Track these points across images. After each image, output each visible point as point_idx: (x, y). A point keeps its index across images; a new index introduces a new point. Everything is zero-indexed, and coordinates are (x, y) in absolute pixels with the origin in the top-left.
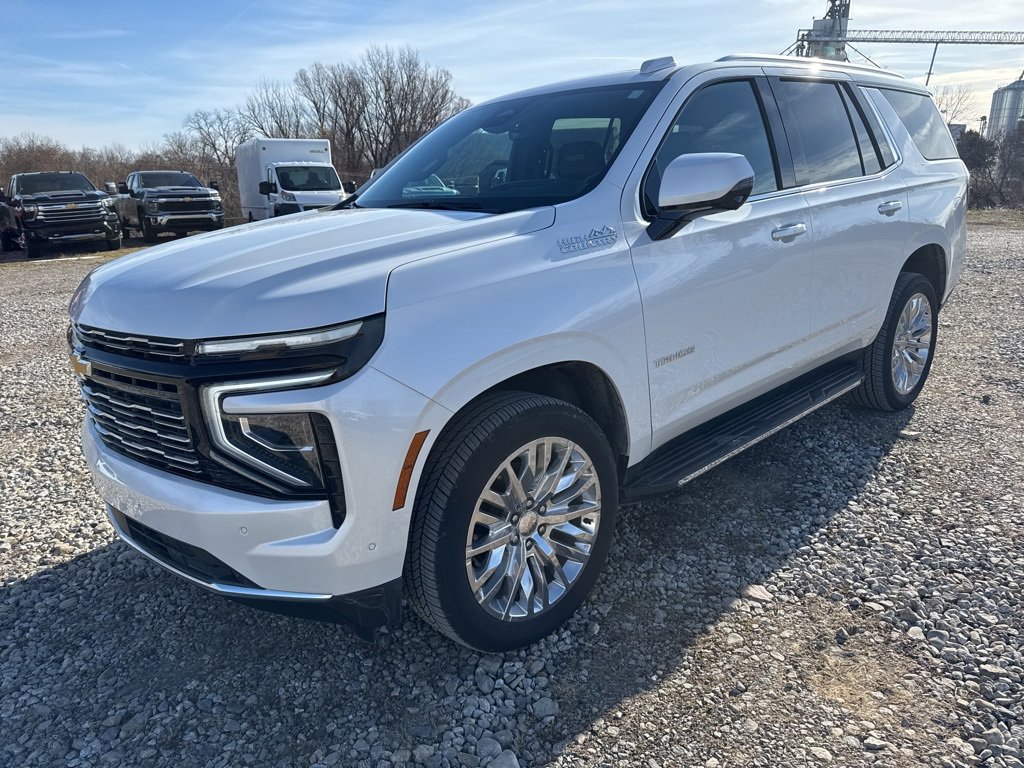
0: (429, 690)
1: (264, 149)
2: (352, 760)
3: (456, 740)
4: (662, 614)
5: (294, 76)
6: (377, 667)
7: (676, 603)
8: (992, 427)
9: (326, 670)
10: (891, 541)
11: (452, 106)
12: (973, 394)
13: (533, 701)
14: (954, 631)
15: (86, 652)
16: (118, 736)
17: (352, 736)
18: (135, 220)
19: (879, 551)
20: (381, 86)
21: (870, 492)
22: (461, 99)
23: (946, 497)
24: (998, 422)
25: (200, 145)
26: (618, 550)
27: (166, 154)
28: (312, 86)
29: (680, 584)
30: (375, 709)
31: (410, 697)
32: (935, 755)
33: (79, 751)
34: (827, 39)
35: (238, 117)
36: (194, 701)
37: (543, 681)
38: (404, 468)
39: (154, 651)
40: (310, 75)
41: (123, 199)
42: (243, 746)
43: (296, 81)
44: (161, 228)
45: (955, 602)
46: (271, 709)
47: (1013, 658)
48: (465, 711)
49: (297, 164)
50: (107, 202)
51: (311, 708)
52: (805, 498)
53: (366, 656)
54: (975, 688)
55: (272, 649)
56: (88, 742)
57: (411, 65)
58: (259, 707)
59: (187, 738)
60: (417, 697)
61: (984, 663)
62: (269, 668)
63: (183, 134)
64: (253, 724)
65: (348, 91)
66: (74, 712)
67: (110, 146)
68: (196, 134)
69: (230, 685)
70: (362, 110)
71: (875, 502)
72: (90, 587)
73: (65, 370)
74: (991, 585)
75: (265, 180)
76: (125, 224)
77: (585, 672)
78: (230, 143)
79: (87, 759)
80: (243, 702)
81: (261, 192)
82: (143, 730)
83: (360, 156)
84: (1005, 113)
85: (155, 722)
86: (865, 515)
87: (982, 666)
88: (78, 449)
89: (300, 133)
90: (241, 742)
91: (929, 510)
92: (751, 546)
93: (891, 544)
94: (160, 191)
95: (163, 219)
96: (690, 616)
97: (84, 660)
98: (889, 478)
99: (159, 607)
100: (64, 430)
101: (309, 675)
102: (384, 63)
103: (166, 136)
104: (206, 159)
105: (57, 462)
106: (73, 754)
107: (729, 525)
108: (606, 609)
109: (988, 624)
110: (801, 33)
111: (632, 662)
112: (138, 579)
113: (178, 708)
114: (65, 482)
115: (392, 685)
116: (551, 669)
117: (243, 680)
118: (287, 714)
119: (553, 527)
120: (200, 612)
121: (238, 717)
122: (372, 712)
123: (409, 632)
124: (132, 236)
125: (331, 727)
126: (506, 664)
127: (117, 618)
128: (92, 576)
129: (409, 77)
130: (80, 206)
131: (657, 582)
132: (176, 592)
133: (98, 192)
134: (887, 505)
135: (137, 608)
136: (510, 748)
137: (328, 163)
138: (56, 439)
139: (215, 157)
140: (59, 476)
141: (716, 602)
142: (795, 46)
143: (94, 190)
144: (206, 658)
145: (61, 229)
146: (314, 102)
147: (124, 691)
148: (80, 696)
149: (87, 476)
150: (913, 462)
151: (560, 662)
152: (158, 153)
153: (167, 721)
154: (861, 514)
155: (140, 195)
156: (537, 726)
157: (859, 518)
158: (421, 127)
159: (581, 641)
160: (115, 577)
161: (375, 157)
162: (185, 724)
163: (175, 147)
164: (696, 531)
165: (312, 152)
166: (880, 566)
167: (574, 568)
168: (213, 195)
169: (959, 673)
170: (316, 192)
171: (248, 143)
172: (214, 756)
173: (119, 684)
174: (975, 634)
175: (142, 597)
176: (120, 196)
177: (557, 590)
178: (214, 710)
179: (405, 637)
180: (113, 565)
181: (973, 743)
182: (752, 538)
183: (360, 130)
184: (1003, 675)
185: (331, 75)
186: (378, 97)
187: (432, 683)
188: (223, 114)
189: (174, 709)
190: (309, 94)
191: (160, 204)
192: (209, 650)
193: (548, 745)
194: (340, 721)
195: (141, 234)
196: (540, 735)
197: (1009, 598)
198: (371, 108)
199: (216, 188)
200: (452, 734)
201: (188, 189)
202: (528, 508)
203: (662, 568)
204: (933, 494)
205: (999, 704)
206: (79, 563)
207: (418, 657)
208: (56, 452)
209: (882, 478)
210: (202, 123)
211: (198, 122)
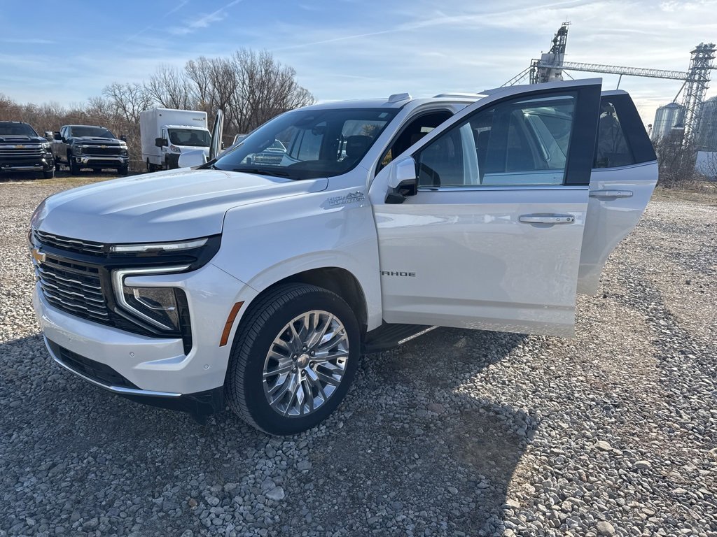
0: (237, 455)
1: (160, 115)
2: (188, 490)
3: (249, 481)
4: (381, 418)
5: (185, 65)
6: (208, 442)
7: (390, 412)
8: (599, 322)
9: (176, 443)
10: (522, 383)
11: (295, 93)
12: (595, 302)
13: (298, 461)
14: (542, 431)
15: (27, 431)
16: (47, 476)
17: (189, 478)
18: (65, 158)
19: (512, 388)
20: (246, 75)
21: (517, 356)
22: (302, 88)
23: (560, 360)
24: (604, 319)
25: (115, 107)
26: (362, 383)
27: (89, 112)
28: (198, 72)
29: (395, 402)
30: (204, 464)
31: (225, 458)
32: (513, 492)
33: (23, 483)
34: (550, 66)
35: (143, 89)
36: (95, 458)
37: (305, 452)
38: (228, 322)
39: (70, 431)
40: (196, 65)
41: (57, 143)
42: (123, 482)
43: (186, 68)
44: (83, 165)
45: (548, 416)
46: (142, 463)
47: (570, 445)
48: (257, 467)
49: (183, 127)
50: (46, 145)
51: (166, 463)
52: (479, 357)
53: (202, 437)
54: (545, 460)
55: (144, 432)
56: (29, 478)
57: (268, 63)
58: (134, 462)
59: (89, 477)
60: (230, 459)
61: (554, 448)
62: (141, 442)
63: (102, 98)
64: (130, 471)
65: (224, 79)
66: (20, 463)
67: (48, 103)
68: (113, 100)
69: (117, 450)
70: (232, 92)
71: (519, 361)
72: (30, 394)
73: (13, 260)
74: (570, 408)
75: (160, 136)
76: (58, 160)
77: (330, 448)
78: (136, 107)
79: (28, 487)
80: (124, 459)
81: (157, 145)
82: (63, 473)
83: (229, 123)
84: (664, 123)
85: (70, 468)
86: (511, 368)
87: (552, 449)
88: (22, 311)
89: (187, 104)
90: (122, 480)
91: (548, 367)
92: (440, 383)
93: (521, 385)
94: (84, 140)
95: (85, 159)
96: (396, 419)
97: (26, 435)
98: (531, 348)
99: (74, 407)
100: (12, 299)
101: (166, 446)
102: (249, 61)
103: (90, 99)
104: (118, 117)
105: (7, 319)
106: (19, 484)
107: (430, 371)
108: (348, 415)
109: (562, 428)
110: (533, 61)
111: (359, 443)
112: (61, 391)
113: (85, 461)
114: (13, 332)
115: (216, 452)
116: (310, 446)
117: (125, 448)
118: (151, 466)
119: (319, 364)
120: (101, 411)
121: (121, 467)
122: (202, 466)
123: (229, 424)
124: (61, 169)
125: (177, 473)
126: (285, 443)
127: (47, 413)
128: (31, 388)
129: (266, 71)
130: (26, 147)
131: (382, 400)
132: (86, 399)
133: (39, 138)
134: (525, 363)
135: (60, 407)
136: (281, 486)
137: (205, 127)
138: (7, 304)
139: (125, 116)
140: (9, 328)
141: (413, 412)
142: (529, 70)
143: (37, 136)
144: (103, 435)
145: (11, 162)
146: (198, 83)
147: (52, 452)
148: (24, 454)
149: (28, 329)
150: (547, 340)
151: (317, 442)
152: (83, 111)
153: (78, 468)
154: (509, 367)
155: (70, 141)
156: (298, 475)
157: (507, 370)
158: (273, 105)
159: (331, 431)
160: (45, 389)
161: (239, 124)
162: (89, 471)
163: (96, 107)
164: (410, 373)
165: (194, 119)
166: (511, 396)
167: (330, 389)
168: (122, 145)
169: (539, 453)
170: (195, 147)
171: (149, 109)
172: (105, 487)
173: (48, 448)
174: (553, 433)
175: (63, 401)
176: (55, 141)
177: (319, 401)
178: (107, 463)
179: (226, 427)
180: (45, 383)
181: (535, 487)
182: (441, 379)
183: (230, 105)
184: (562, 454)
185: (212, 66)
186: (244, 83)
187: (240, 452)
188: (133, 87)
189: (82, 462)
190: (195, 77)
191: (83, 149)
192: (105, 431)
193: (302, 484)
194: (183, 470)
195: (68, 168)
196: (298, 479)
197: (578, 415)
198: (238, 90)
199: (125, 140)
200: (248, 478)
201: (104, 140)
202: (304, 351)
203: (386, 393)
204: (553, 359)
205: (556, 468)
206: (22, 380)
207: (233, 438)
208: (6, 313)
209: (526, 348)
210: (117, 92)
211: (114, 91)
